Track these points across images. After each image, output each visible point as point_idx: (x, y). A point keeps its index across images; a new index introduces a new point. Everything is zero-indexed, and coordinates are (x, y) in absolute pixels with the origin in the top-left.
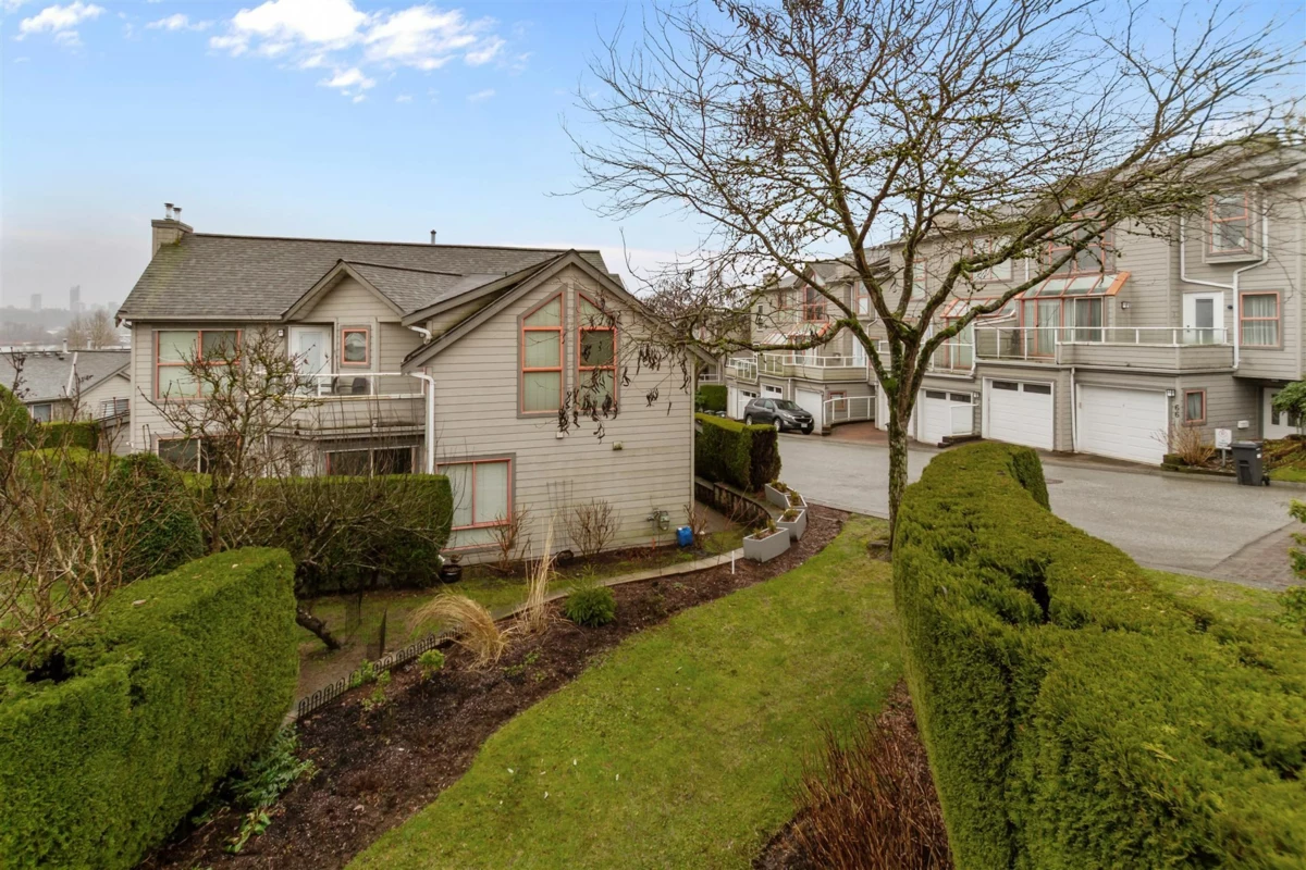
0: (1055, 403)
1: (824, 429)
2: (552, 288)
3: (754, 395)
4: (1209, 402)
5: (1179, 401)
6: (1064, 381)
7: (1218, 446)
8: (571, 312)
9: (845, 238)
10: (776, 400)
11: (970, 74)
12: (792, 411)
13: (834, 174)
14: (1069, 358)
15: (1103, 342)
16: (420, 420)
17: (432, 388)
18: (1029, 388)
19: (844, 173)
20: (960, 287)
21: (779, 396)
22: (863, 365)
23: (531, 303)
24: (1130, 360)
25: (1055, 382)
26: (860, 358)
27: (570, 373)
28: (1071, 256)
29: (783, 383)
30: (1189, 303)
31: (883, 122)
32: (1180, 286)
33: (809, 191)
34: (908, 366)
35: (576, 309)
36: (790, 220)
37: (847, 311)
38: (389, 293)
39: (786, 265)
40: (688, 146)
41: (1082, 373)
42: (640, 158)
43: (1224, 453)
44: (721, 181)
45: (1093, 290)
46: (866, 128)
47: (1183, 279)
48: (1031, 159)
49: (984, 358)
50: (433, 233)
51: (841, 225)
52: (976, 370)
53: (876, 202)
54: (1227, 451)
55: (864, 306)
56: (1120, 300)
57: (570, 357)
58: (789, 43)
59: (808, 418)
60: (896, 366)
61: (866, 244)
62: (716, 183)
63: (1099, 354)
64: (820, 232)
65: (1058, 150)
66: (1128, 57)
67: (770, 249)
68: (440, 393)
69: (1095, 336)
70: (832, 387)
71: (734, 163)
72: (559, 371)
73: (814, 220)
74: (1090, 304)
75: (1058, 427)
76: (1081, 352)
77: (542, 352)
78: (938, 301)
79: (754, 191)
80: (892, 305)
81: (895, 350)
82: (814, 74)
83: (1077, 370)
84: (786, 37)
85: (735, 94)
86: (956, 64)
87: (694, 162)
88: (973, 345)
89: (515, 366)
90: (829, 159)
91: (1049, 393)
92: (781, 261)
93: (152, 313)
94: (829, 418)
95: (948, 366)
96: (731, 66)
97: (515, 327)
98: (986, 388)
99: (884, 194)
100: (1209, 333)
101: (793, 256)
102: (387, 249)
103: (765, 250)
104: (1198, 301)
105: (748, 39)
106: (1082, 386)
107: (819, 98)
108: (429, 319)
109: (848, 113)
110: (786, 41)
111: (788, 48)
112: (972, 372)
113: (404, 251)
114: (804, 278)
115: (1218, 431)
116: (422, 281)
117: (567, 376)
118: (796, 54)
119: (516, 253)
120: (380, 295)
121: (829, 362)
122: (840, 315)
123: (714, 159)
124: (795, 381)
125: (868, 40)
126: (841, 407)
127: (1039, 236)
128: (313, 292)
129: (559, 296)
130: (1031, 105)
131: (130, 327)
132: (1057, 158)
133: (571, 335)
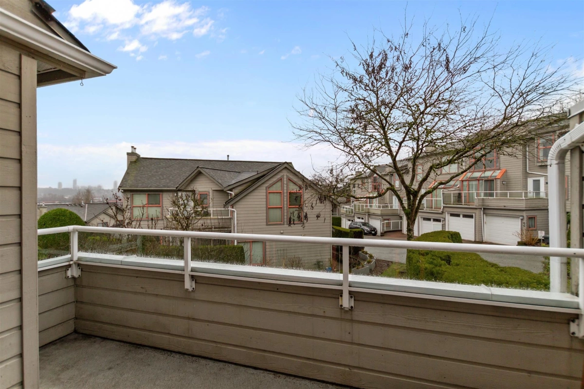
0: (475, 222)
1: (381, 233)
2: (279, 176)
3: (352, 221)
4: (538, 221)
5: (525, 221)
6: (478, 213)
7: (539, 238)
8: (285, 186)
9: (389, 156)
10: (362, 222)
11: (435, 96)
12: (368, 226)
13: (385, 133)
14: (481, 204)
15: (495, 197)
16: (230, 226)
17: (236, 213)
18: (465, 216)
19: (389, 132)
20: (432, 175)
21: (363, 221)
22: (397, 208)
23: (270, 182)
24: (505, 204)
25: (475, 213)
26: (396, 204)
27: (285, 208)
28: (475, 163)
29: (365, 216)
30: (530, 182)
31: (403, 112)
32: (526, 175)
33: (376, 139)
34: (414, 204)
35: (287, 184)
36: (369, 150)
37: (390, 184)
38: (216, 179)
39: (367, 167)
40: (330, 124)
41: (487, 210)
42: (311, 128)
43: (542, 241)
44: (343, 135)
45: (491, 177)
46: (398, 116)
47: (528, 172)
48: (460, 127)
49: (446, 204)
50: (228, 156)
51: (388, 152)
52: (443, 209)
53: (401, 143)
54: (543, 240)
55: (397, 184)
56: (503, 180)
57: (285, 203)
58: (368, 86)
59: (374, 229)
60: (409, 205)
61: (397, 159)
62: (341, 137)
63: (493, 202)
64: (380, 155)
65: (470, 123)
66: (494, 89)
67: (361, 161)
68: (239, 216)
69: (491, 195)
70: (384, 217)
71: (347, 129)
72: (281, 208)
73: (378, 150)
74: (490, 182)
75: (477, 232)
76: (486, 201)
77: (275, 200)
78: (424, 180)
79: (355, 139)
80: (408, 182)
81: (409, 199)
82: (378, 98)
83: (484, 209)
84: (367, 84)
85: (348, 105)
86: (430, 92)
87: (332, 129)
88: (442, 199)
89: (265, 206)
90: (383, 128)
91: (473, 218)
92: (365, 165)
93: (130, 187)
94: (383, 229)
95: (432, 208)
96: (346, 94)
97: (265, 191)
98: (447, 217)
99: (404, 140)
100: (538, 194)
101: (369, 164)
102: (211, 162)
103: (359, 162)
104: (534, 181)
105: (353, 84)
106: (486, 215)
107: (379, 107)
108: (234, 188)
109: (390, 112)
110: (367, 85)
111: (367, 88)
112: (441, 210)
113: (218, 163)
114: (374, 171)
115: (539, 232)
116: (227, 174)
117: (284, 210)
118: (370, 90)
119: (260, 164)
120: (213, 180)
121: (383, 207)
122: (388, 186)
123: (340, 128)
124: (370, 215)
125: (396, 88)
126: (388, 224)
127: (462, 155)
128: (188, 179)
129: (281, 180)
130: (460, 106)
131: (123, 192)
132: (469, 126)
133: (285, 194)
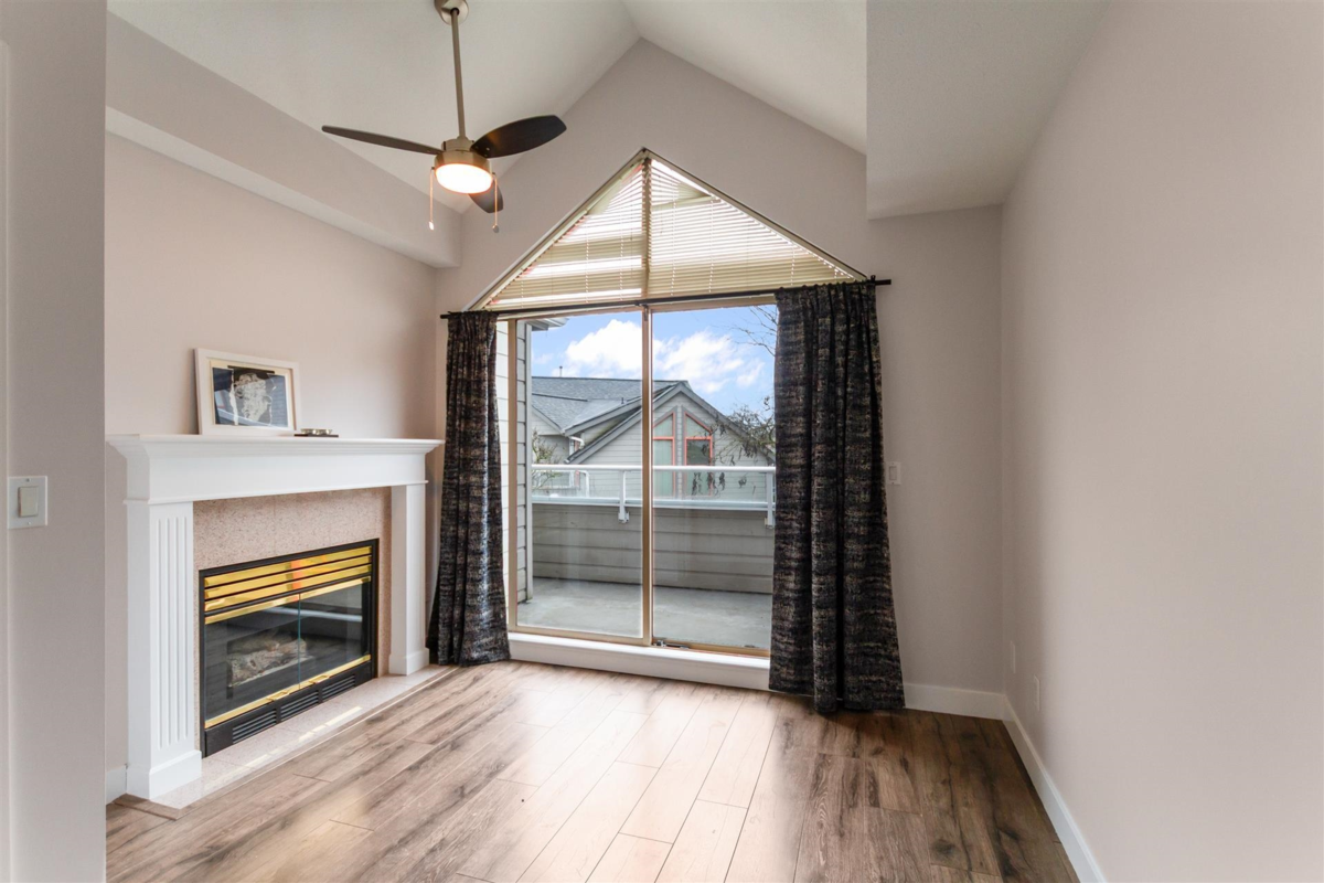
2: (667, 410)
8: (680, 426)
35: (683, 424)
38: (547, 414)
57: (680, 459)
68: (593, 482)
113: (541, 382)
120: (541, 415)
129: (672, 415)
133: (680, 443)
